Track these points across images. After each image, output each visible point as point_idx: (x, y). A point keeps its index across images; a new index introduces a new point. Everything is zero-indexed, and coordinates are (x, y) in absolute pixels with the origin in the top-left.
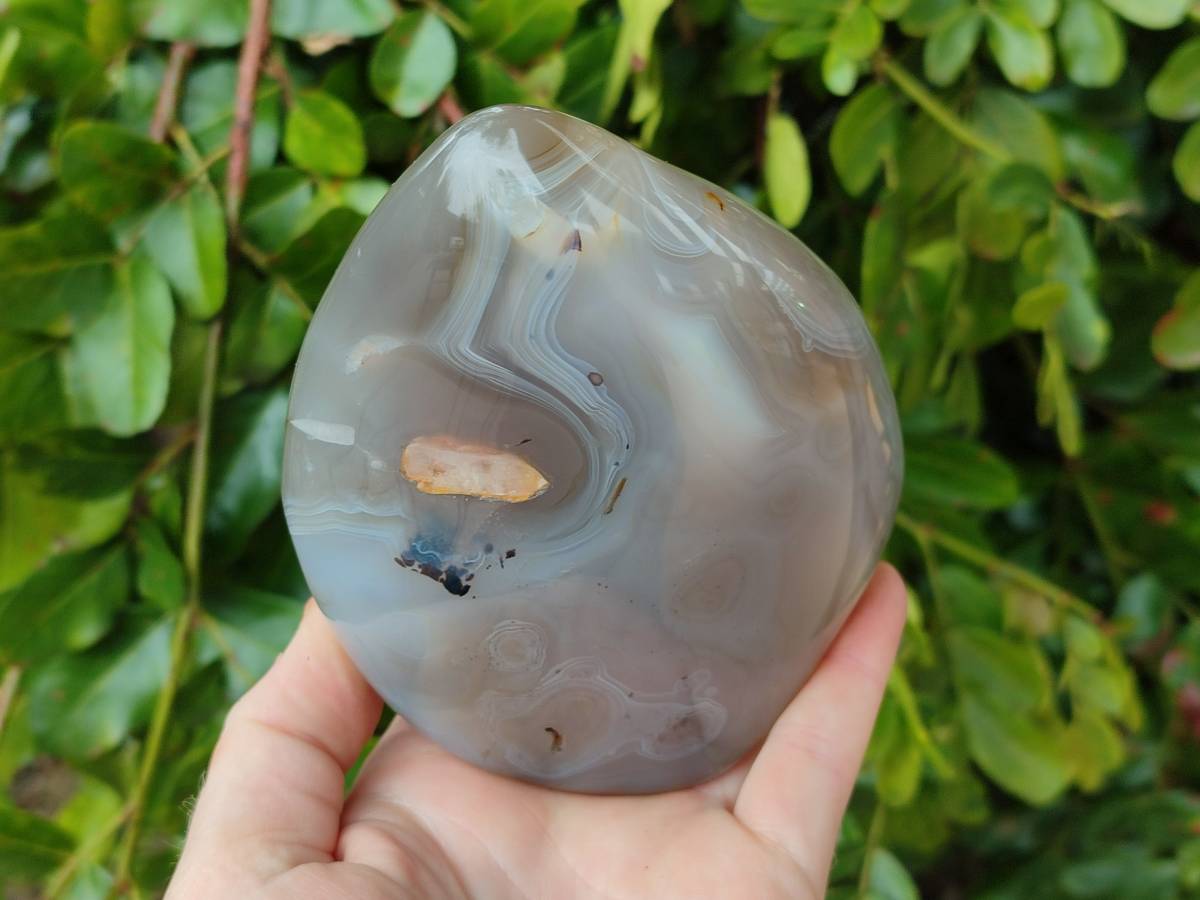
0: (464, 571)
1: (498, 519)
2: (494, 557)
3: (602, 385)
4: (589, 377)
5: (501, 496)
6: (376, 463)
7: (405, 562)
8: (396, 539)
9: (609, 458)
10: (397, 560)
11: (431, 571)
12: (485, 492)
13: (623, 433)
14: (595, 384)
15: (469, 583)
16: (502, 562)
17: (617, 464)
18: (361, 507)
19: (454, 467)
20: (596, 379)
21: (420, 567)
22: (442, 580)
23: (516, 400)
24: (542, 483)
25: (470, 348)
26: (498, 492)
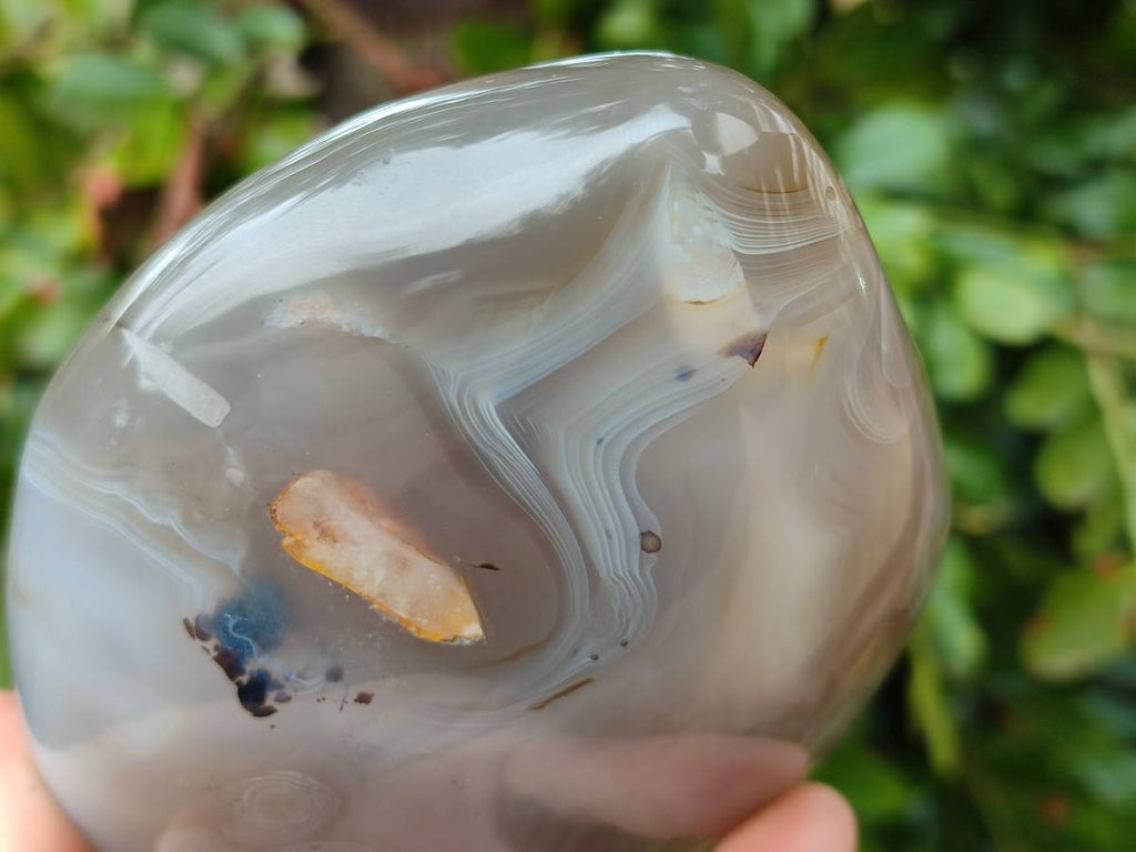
0: (279, 687)
1: (378, 645)
2: (337, 691)
3: (654, 555)
4: (642, 534)
5: (401, 618)
6: (236, 474)
7: (197, 631)
8: (203, 594)
9: (590, 646)
10: (186, 622)
11: (230, 663)
12: (381, 600)
13: (632, 626)
14: (643, 548)
15: (277, 706)
16: (345, 702)
17: (595, 658)
18: (172, 519)
19: (354, 543)
20: (651, 542)
21: (216, 648)
22: (238, 684)
23: (517, 509)
24: (472, 630)
25: (496, 408)
26: (400, 609)
